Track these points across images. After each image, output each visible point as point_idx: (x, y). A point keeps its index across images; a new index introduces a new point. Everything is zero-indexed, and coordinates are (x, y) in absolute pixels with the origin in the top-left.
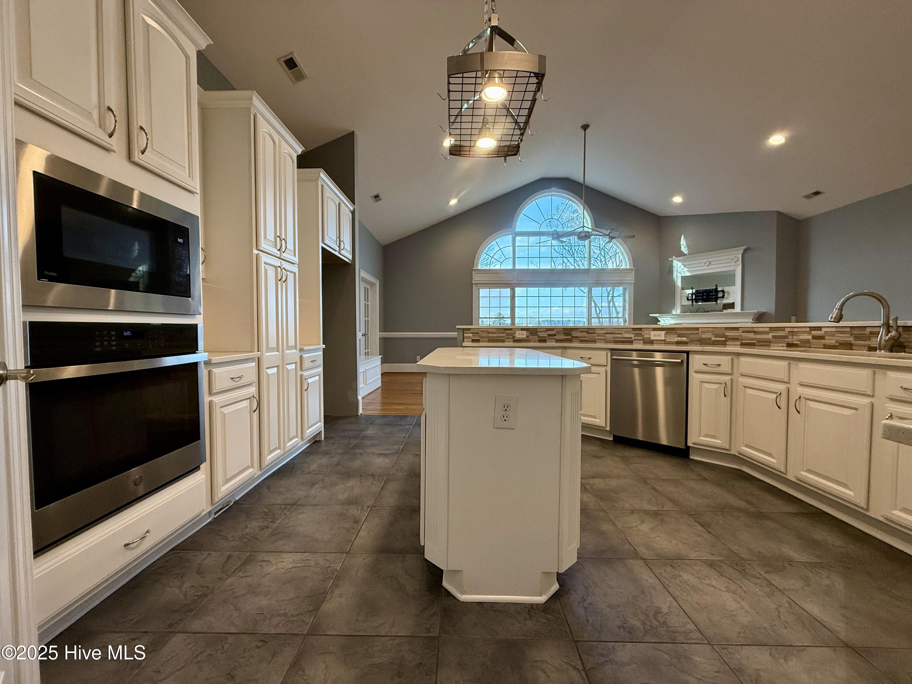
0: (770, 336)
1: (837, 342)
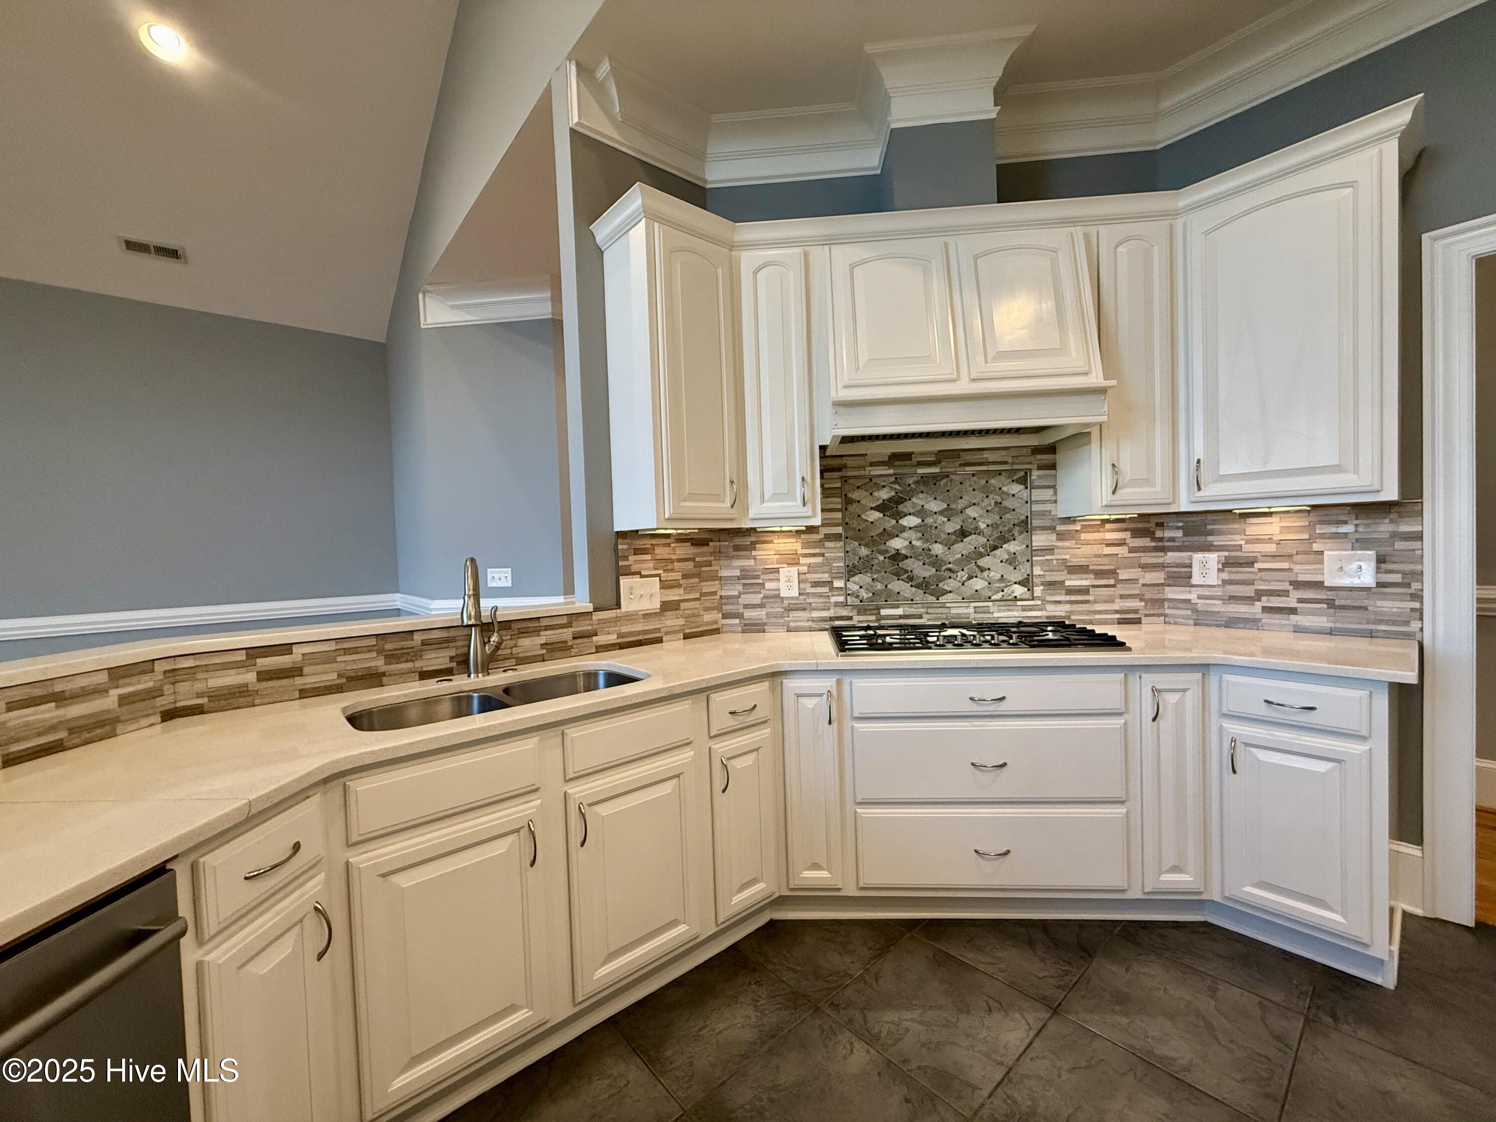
0: (110, 702)
1: (340, 676)
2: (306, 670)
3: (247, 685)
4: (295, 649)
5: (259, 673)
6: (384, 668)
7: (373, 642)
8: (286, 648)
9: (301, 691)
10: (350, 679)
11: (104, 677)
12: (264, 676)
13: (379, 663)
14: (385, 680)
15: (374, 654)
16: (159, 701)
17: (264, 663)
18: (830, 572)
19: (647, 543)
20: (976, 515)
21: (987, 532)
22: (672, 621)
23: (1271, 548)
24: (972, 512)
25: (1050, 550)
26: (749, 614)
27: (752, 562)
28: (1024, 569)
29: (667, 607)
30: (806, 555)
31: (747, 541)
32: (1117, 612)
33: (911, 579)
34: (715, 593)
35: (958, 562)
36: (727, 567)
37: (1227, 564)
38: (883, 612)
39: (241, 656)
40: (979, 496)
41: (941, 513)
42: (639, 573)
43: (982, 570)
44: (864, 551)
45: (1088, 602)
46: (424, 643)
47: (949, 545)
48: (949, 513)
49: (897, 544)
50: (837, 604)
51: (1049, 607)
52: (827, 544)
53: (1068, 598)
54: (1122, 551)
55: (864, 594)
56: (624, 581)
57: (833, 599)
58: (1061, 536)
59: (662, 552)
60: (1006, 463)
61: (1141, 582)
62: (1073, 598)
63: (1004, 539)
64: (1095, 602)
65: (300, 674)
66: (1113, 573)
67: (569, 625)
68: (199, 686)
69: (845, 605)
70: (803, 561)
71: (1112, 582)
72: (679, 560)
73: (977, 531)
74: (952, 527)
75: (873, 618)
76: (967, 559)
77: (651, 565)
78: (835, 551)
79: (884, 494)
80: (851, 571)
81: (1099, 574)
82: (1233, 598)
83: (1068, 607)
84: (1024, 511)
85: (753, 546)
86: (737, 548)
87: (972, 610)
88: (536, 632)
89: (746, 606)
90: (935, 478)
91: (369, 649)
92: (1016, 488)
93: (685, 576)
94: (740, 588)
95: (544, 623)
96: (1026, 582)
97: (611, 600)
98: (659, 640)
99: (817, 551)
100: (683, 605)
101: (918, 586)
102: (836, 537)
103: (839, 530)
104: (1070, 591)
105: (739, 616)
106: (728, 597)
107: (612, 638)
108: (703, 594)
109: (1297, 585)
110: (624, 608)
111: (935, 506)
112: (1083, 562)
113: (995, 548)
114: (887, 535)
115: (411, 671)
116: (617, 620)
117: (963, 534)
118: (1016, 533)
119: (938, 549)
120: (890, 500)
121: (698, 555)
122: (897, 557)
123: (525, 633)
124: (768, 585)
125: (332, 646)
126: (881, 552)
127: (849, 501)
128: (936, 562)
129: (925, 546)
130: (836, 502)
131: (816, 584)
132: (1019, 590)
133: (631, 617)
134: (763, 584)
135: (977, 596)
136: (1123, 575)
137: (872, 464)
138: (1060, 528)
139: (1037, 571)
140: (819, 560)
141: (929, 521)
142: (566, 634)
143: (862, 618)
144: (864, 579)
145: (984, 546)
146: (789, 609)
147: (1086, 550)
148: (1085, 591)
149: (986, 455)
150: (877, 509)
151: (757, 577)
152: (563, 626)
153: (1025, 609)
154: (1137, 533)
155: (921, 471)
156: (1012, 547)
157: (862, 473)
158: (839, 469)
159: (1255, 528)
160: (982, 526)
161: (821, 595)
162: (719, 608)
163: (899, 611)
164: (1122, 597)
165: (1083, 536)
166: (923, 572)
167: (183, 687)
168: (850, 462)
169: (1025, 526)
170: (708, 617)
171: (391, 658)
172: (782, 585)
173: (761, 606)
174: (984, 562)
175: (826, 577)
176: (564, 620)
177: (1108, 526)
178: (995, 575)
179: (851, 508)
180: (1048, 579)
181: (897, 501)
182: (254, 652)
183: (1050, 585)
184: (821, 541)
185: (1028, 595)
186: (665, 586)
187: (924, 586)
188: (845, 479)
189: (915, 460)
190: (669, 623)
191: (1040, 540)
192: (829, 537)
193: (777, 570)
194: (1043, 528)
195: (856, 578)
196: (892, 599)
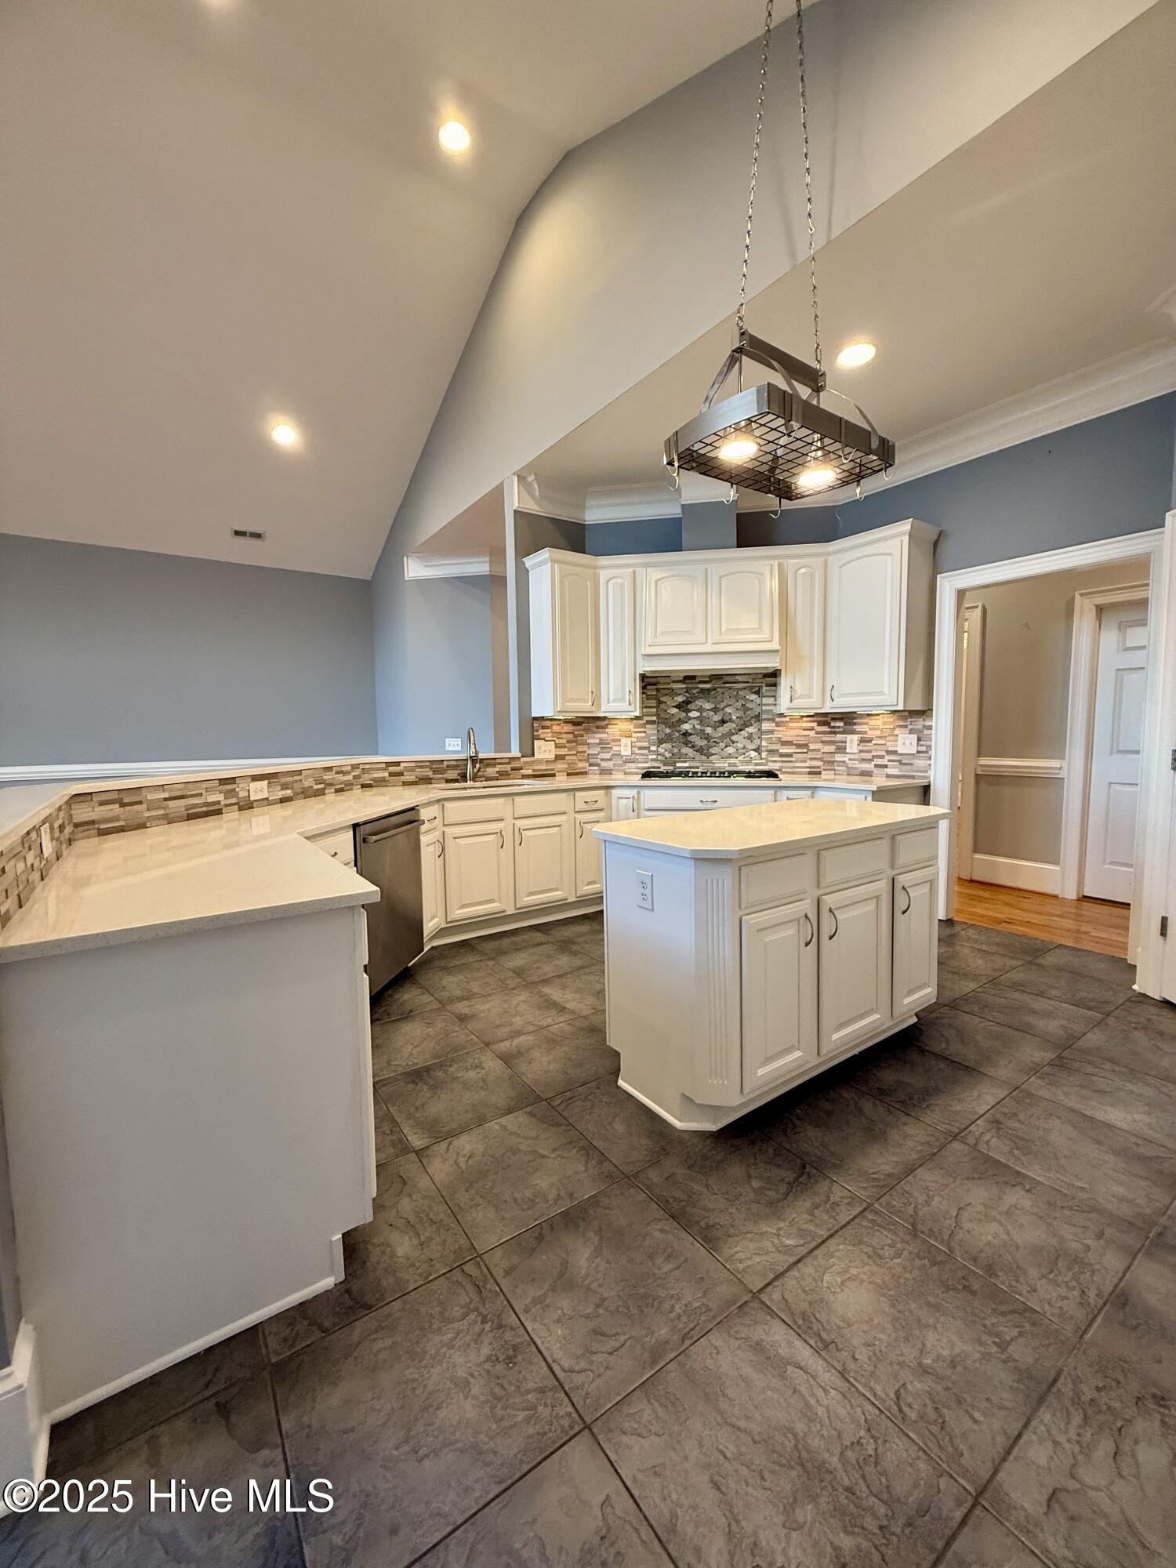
0: (350, 777)
2: (405, 774)
5: (390, 773)
10: (420, 779)
11: (349, 768)
14: (433, 781)
15: (428, 769)
18: (649, 742)
19: (548, 723)
20: (729, 711)
21: (737, 721)
22: (561, 765)
23: (878, 733)
24: (728, 710)
25: (772, 732)
26: (603, 764)
27: (606, 735)
28: (757, 742)
29: (558, 757)
30: (635, 732)
31: (604, 723)
32: (808, 767)
33: (693, 747)
34: (585, 752)
35: (720, 738)
36: (592, 738)
37: (862, 741)
38: (678, 765)
40: (733, 700)
41: (711, 710)
42: (544, 739)
43: (733, 742)
44: (668, 731)
45: (792, 761)
46: (448, 766)
47: (715, 728)
48: (715, 710)
49: (686, 727)
50: (652, 760)
51: (770, 764)
52: (648, 726)
53: (780, 759)
54: (812, 733)
55: (667, 755)
56: (536, 742)
57: (650, 757)
58: (778, 724)
59: (556, 728)
60: (748, 682)
61: (822, 751)
62: (784, 759)
63: (746, 725)
64: (796, 761)
65: (403, 775)
66: (806, 746)
67: (509, 763)
69: (656, 760)
70: (634, 735)
71: (805, 750)
72: (566, 733)
73: (731, 721)
74: (717, 718)
75: (672, 768)
76: (724, 737)
77: (550, 735)
78: (651, 730)
79: (680, 699)
80: (660, 742)
81: (799, 746)
82: (863, 760)
83: (780, 764)
84: (757, 710)
85: (606, 727)
86: (597, 727)
87: (726, 765)
88: (494, 765)
89: (602, 760)
90: (709, 690)
91: (427, 767)
92: (753, 697)
93: (568, 742)
94: (599, 749)
95: (498, 761)
96: (757, 750)
97: (530, 753)
98: (554, 775)
99: (642, 730)
100: (567, 757)
101: (697, 751)
102: (653, 722)
103: (655, 718)
104: (782, 755)
105: (598, 765)
106: (592, 754)
107: (530, 772)
108: (578, 752)
109: (889, 752)
110: (537, 756)
111: (708, 706)
112: (789, 739)
113: (741, 730)
114: (681, 722)
115: (443, 779)
116: (533, 762)
117: (723, 722)
118: (753, 722)
119: (709, 730)
120: (683, 702)
121: (577, 730)
122: (686, 734)
123: (489, 765)
124: (614, 748)
125: (413, 764)
126: (678, 731)
127: (660, 702)
128: (708, 738)
129: (702, 728)
130: (653, 703)
131: (641, 748)
132: (753, 754)
133: (540, 761)
134: (611, 748)
135: (730, 756)
136: (812, 746)
137: (674, 682)
138: (777, 720)
139: (764, 743)
140: (643, 735)
141: (705, 714)
142: (508, 768)
143: (666, 768)
144: (668, 746)
145: (735, 729)
146: (626, 762)
147: (791, 732)
148: (790, 755)
149: (737, 677)
150: (676, 707)
151: (609, 744)
152: (507, 763)
153: (756, 764)
154: (820, 724)
155: (700, 686)
156: (750, 730)
157: (668, 686)
158: (655, 684)
159: (873, 722)
160: (734, 718)
161: (643, 755)
162: (587, 760)
163: (687, 765)
164: (811, 759)
165: (790, 724)
166: (700, 742)
168: (662, 680)
169: (758, 718)
170: (581, 765)
171: (435, 772)
172: (622, 748)
173: (610, 760)
174: (734, 738)
175: (646, 744)
176: (507, 761)
177: (805, 719)
178: (740, 745)
179: (662, 706)
180: (770, 748)
181: (687, 702)
183: (771, 751)
184: (644, 724)
185: (758, 757)
186: (557, 746)
187: (700, 750)
188: (658, 690)
189: (698, 680)
190: (559, 766)
191: (766, 726)
192: (648, 722)
193: (619, 740)
194: (768, 720)
195: (663, 746)
196: (683, 757)
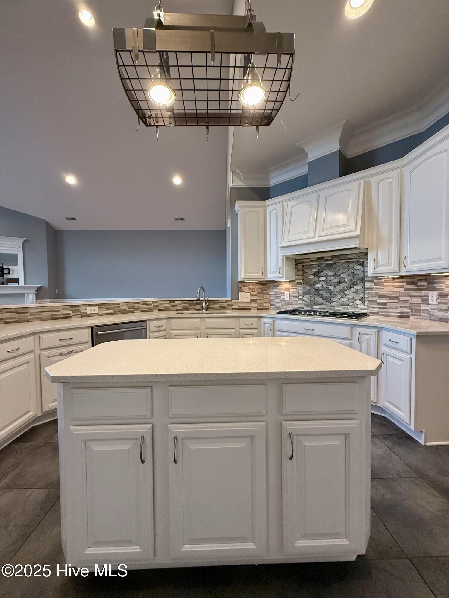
0: (152, 306)
1: (182, 308)
2: (177, 306)
3: (169, 307)
4: (176, 302)
5: (171, 305)
6: (189, 307)
7: (187, 302)
8: (174, 301)
9: (177, 309)
11: (151, 302)
12: (171, 306)
13: (188, 306)
14: (189, 309)
15: (187, 304)
16: (158, 307)
17: (171, 303)
18: (299, 294)
19: (247, 284)
20: (344, 276)
21: (348, 282)
22: (253, 304)
25: (371, 289)
26: (277, 305)
27: (278, 290)
28: (361, 295)
29: (252, 301)
30: (292, 289)
31: (277, 284)
32: (398, 313)
33: (322, 297)
34: (268, 298)
35: (337, 292)
36: (272, 291)
37: (440, 296)
38: (314, 307)
39: (168, 302)
40: (346, 270)
41: (333, 276)
42: (245, 292)
43: (346, 295)
44: (308, 288)
45: (386, 308)
46: (196, 303)
47: (335, 286)
48: (335, 276)
49: (318, 286)
50: (300, 304)
51: (370, 309)
52: (298, 285)
53: (378, 306)
54: (402, 290)
55: (308, 301)
56: (240, 293)
57: (299, 302)
58: (376, 284)
59: (251, 287)
60: (356, 258)
61: (410, 302)
62: (380, 306)
63: (354, 285)
64: (389, 308)
65: (176, 306)
66: (397, 298)
67: (226, 303)
68: (163, 306)
69: (302, 304)
70: (291, 290)
71: (397, 301)
72: (256, 289)
73: (345, 282)
74: (336, 280)
75: (310, 308)
76: (340, 291)
77: (248, 290)
78: (300, 287)
79: (315, 270)
80: (304, 294)
81: (391, 298)
82: (441, 310)
83: (378, 310)
84: (361, 275)
85: (278, 286)
86: (274, 286)
87: (342, 308)
88: (218, 303)
89: (276, 302)
90: (331, 264)
91: (187, 303)
92: (359, 267)
93: (258, 293)
94: (275, 297)
95: (220, 302)
96: (362, 300)
97: (237, 298)
98: (250, 309)
99: (295, 287)
100: (257, 301)
101: (324, 299)
102: (300, 283)
103: (301, 281)
104: (379, 304)
105: (274, 305)
106: (272, 300)
107: (237, 307)
108: (264, 298)
110: (240, 300)
111: (331, 274)
112: (385, 293)
113: (351, 288)
114: (315, 283)
115: (194, 308)
116: (238, 302)
117: (340, 283)
118: (359, 283)
119: (331, 288)
120: (317, 272)
121: (263, 288)
122: (318, 290)
123: (215, 303)
124: (282, 297)
125: (181, 302)
126: (314, 288)
127: (304, 273)
128: (330, 292)
129: (327, 286)
130: (301, 273)
131: (294, 297)
132: (359, 302)
133: (242, 302)
134: (280, 297)
135: (344, 303)
136: (402, 299)
137: (312, 261)
138: (375, 281)
139: (366, 296)
140: (295, 290)
141: (329, 278)
142: (225, 305)
143: (307, 308)
144: (308, 296)
145: (347, 287)
146: (287, 304)
147: (386, 289)
148: (385, 304)
149: (348, 256)
150: (312, 275)
151: (279, 294)
152: (224, 303)
153: (361, 309)
154: (408, 283)
155: (327, 262)
156: (357, 287)
157: (309, 264)
158: (302, 263)
160: (347, 280)
161: (295, 301)
162: (269, 303)
163: (318, 307)
164: (401, 307)
165: (385, 284)
166: (326, 295)
167: (161, 306)
168: (305, 261)
169: (362, 280)
170: (265, 305)
171: (190, 305)
172: (285, 297)
173: (280, 303)
174: (346, 292)
175: (297, 295)
176: (225, 301)
177: (396, 280)
178: (350, 297)
179: (305, 275)
180: (370, 299)
181: (319, 272)
182: (171, 301)
183: (371, 301)
184: (296, 284)
185: (362, 304)
186: (252, 295)
187: (326, 299)
188: (303, 266)
189: (325, 259)
190: (253, 305)
191: (367, 285)
192: (299, 283)
193: (284, 293)
194: (369, 281)
195: (306, 296)
196: (317, 303)
